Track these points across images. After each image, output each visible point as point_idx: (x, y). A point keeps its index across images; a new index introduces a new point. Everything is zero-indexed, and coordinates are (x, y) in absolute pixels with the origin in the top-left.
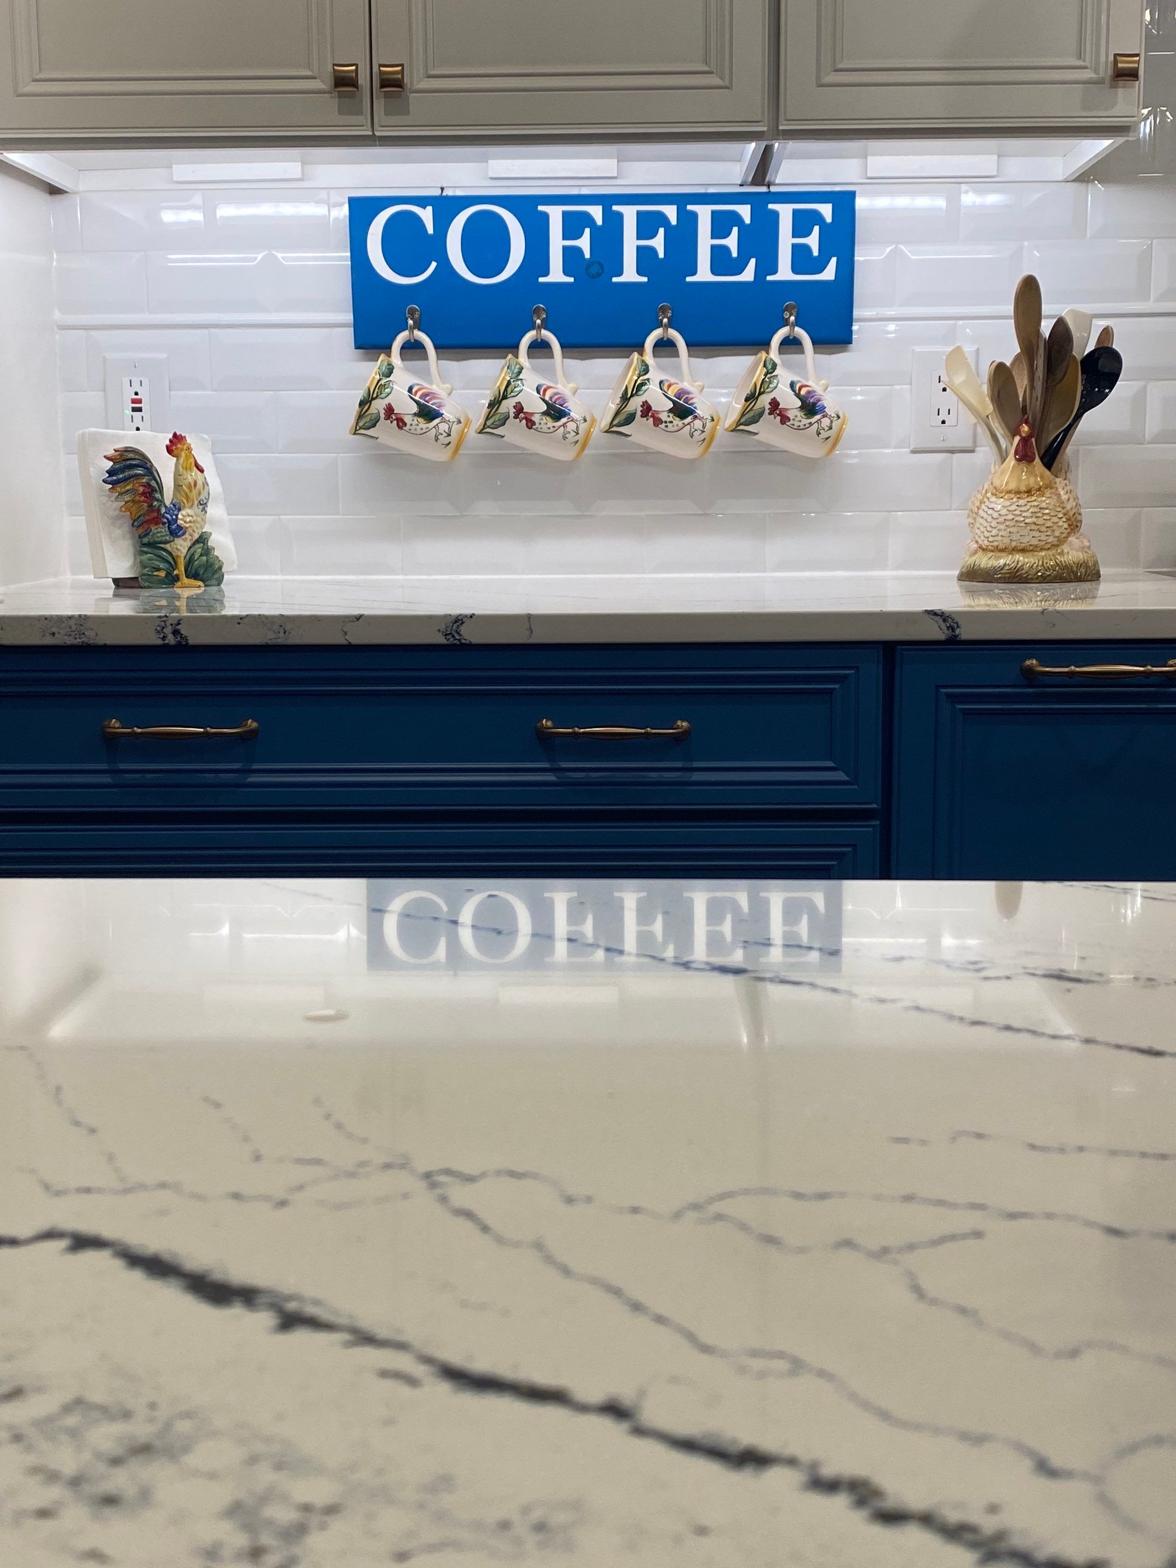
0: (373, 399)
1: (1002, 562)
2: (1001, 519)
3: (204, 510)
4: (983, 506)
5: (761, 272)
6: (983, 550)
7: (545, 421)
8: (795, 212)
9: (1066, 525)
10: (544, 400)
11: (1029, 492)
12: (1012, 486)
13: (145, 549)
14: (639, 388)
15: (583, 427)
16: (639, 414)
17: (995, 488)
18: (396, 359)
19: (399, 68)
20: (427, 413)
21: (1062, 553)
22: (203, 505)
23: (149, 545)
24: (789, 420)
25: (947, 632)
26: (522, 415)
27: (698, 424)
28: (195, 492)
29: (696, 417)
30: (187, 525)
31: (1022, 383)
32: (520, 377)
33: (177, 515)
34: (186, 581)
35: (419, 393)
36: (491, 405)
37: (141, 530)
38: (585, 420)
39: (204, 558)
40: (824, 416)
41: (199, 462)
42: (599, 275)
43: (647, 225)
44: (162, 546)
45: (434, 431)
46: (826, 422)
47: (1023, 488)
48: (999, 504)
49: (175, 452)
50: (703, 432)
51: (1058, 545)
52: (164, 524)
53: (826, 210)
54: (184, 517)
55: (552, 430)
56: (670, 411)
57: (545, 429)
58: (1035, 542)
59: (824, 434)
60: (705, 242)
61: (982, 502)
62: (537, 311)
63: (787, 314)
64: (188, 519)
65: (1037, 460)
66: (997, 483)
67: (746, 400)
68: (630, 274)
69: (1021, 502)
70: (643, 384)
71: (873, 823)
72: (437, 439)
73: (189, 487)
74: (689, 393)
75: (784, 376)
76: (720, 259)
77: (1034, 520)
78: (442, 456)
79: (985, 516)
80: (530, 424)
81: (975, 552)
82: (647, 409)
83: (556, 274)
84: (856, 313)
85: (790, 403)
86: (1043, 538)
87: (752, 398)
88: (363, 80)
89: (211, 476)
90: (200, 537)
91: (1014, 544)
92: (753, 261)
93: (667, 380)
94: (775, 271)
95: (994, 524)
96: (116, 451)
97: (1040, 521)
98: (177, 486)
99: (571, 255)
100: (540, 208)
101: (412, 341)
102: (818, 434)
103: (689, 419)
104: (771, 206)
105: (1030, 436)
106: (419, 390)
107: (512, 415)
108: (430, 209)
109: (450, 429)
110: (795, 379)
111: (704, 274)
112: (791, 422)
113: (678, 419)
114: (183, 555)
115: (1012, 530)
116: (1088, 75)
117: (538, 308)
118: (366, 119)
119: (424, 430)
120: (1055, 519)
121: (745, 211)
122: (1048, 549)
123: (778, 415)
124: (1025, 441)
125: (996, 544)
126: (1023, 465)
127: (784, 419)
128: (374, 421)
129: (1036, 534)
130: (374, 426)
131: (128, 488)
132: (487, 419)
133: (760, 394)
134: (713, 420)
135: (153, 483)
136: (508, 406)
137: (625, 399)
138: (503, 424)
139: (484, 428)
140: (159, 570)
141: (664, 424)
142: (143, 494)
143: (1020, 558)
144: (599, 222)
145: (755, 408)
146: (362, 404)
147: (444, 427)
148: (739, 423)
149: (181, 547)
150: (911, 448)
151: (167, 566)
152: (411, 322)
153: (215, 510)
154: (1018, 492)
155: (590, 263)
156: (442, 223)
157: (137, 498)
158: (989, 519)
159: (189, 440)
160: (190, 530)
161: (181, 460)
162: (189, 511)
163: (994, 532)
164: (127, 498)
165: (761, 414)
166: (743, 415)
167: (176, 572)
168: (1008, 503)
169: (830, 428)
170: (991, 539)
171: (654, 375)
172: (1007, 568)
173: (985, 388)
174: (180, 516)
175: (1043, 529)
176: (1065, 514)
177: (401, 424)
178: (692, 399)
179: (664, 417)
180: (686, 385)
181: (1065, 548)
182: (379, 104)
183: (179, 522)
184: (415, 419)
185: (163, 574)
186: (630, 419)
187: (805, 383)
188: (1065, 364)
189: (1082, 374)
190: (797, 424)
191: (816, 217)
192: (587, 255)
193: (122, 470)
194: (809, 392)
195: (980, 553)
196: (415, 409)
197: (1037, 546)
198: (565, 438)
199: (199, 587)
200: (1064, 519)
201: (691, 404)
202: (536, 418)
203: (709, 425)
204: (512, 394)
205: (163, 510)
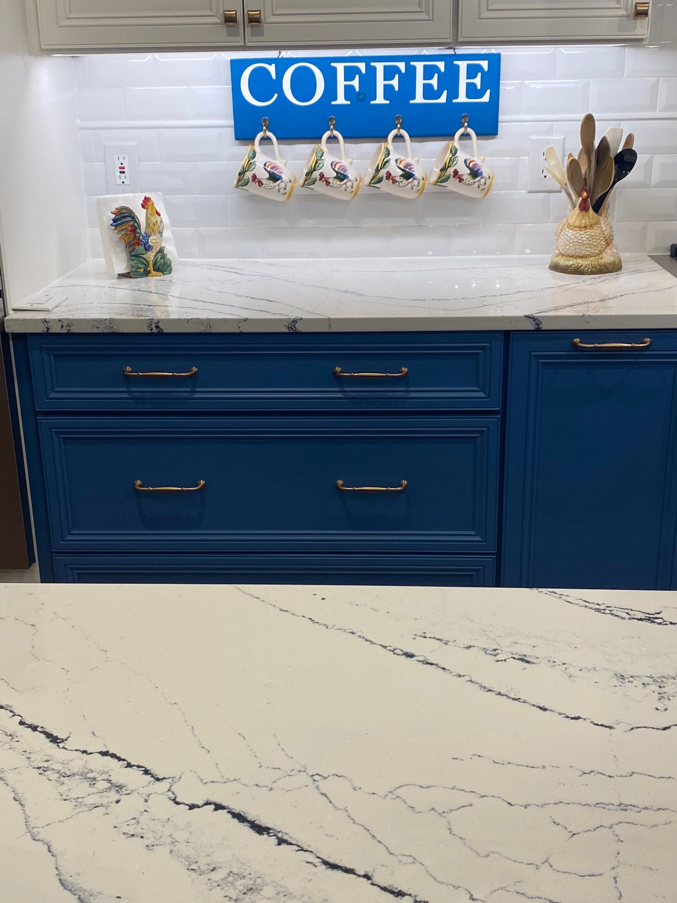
0: (246, 171)
1: (571, 263)
2: (571, 241)
3: (161, 235)
4: (562, 233)
5: (449, 98)
6: (562, 255)
7: (335, 182)
8: (468, 66)
9: (604, 243)
10: (334, 170)
11: (585, 227)
12: (577, 224)
13: (133, 258)
14: (385, 163)
15: (355, 184)
16: (385, 178)
17: (569, 224)
18: (257, 147)
19: (259, 12)
20: (274, 178)
21: (602, 258)
22: (161, 233)
23: (134, 256)
24: (464, 180)
25: (535, 326)
26: (323, 179)
27: (416, 182)
28: (156, 227)
29: (414, 179)
30: (153, 245)
31: (584, 169)
32: (323, 158)
33: (148, 240)
34: (154, 273)
35: (270, 167)
36: (307, 174)
37: (131, 249)
38: (356, 180)
39: (162, 260)
40: (482, 178)
41: (158, 210)
42: (363, 100)
43: (389, 73)
44: (141, 256)
45: (277, 187)
46: (483, 181)
47: (583, 225)
48: (570, 233)
49: (146, 207)
50: (418, 186)
51: (600, 254)
52: (142, 245)
53: (485, 64)
54: (152, 240)
55: (339, 186)
56: (401, 176)
57: (335, 186)
58: (588, 253)
59: (482, 187)
60: (420, 82)
61: (562, 230)
62: (331, 119)
63: (463, 121)
64: (154, 241)
65: (591, 210)
66: (570, 221)
67: (441, 171)
68: (380, 99)
69: (582, 232)
70: (387, 162)
71: (497, 417)
72: (279, 191)
73: (154, 224)
74: (411, 165)
75: (461, 156)
76: (428, 91)
77: (588, 242)
78: (283, 199)
79: (563, 238)
80: (328, 183)
81: (558, 255)
82: (389, 176)
83: (341, 100)
84: (500, 118)
85: (464, 171)
86: (592, 251)
87: (444, 169)
88: (240, 18)
89: (164, 217)
90: (160, 250)
91: (577, 254)
92: (445, 92)
93: (400, 159)
94: (457, 97)
95: (567, 243)
96: (116, 209)
97: (591, 242)
98: (148, 224)
99: (349, 90)
100: (332, 64)
101: (265, 137)
102: (479, 187)
103: (411, 180)
104: (455, 62)
105: (587, 197)
106: (270, 165)
107: (318, 179)
108: (273, 65)
109: (286, 186)
110: (467, 157)
111: (419, 99)
112: (465, 181)
113: (405, 180)
114: (152, 260)
115: (576, 247)
116: (622, 12)
117: (332, 118)
118: (241, 38)
119: (273, 187)
120: (599, 241)
121: (441, 65)
122: (595, 256)
123: (458, 178)
124: (584, 200)
125: (568, 253)
126: (583, 213)
127: (461, 180)
128: (246, 183)
129: (589, 249)
130: (246, 185)
131: (123, 228)
132: (305, 181)
133: (448, 167)
134: (423, 179)
135: (136, 225)
136: (316, 174)
137: (377, 170)
138: (314, 183)
139: (303, 185)
140: (140, 268)
141: (398, 183)
142: (131, 231)
143: (580, 261)
144: (364, 71)
145: (446, 174)
146: (240, 174)
147: (283, 185)
148: (437, 182)
149: (151, 256)
150: (528, 190)
151: (144, 266)
152: (264, 128)
153: (167, 233)
154: (580, 227)
155: (359, 93)
156: (280, 73)
157: (128, 233)
158: (565, 240)
159: (152, 199)
160: (155, 247)
161: (149, 211)
162: (155, 237)
163: (567, 247)
164: (123, 233)
165: (449, 178)
166: (439, 178)
167: (148, 269)
168: (574, 233)
169: (485, 184)
170: (566, 250)
171: (393, 157)
172: (573, 266)
173: (565, 169)
174: (149, 240)
175: (592, 246)
176: (604, 238)
177: (260, 184)
178: (413, 168)
179: (398, 179)
180: (409, 160)
181: (604, 255)
182: (248, 30)
183: (149, 243)
184: (268, 181)
185: (142, 270)
186: (380, 180)
187: (472, 159)
188: (606, 162)
189: (615, 164)
190: (467, 182)
191: (479, 68)
192: (357, 89)
193: (120, 219)
194: (474, 165)
195: (560, 256)
196: (267, 175)
197: (589, 255)
198: (346, 190)
199: (161, 276)
200: (604, 240)
201: (413, 171)
202: (331, 180)
203: (421, 182)
204: (318, 168)
205: (141, 238)
